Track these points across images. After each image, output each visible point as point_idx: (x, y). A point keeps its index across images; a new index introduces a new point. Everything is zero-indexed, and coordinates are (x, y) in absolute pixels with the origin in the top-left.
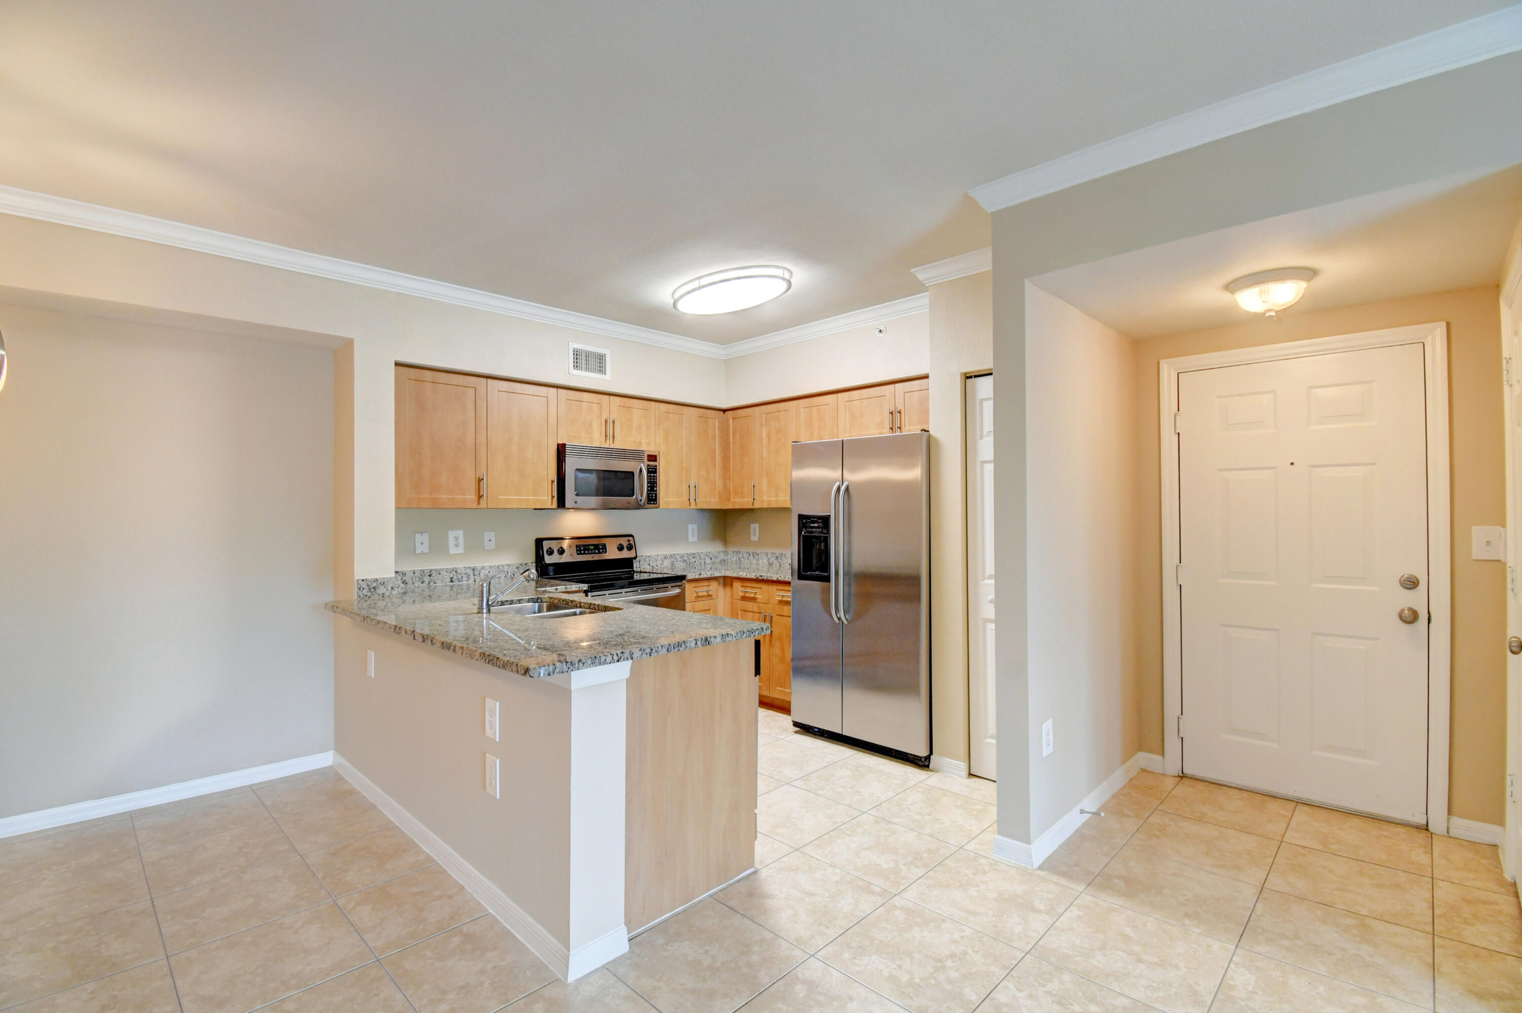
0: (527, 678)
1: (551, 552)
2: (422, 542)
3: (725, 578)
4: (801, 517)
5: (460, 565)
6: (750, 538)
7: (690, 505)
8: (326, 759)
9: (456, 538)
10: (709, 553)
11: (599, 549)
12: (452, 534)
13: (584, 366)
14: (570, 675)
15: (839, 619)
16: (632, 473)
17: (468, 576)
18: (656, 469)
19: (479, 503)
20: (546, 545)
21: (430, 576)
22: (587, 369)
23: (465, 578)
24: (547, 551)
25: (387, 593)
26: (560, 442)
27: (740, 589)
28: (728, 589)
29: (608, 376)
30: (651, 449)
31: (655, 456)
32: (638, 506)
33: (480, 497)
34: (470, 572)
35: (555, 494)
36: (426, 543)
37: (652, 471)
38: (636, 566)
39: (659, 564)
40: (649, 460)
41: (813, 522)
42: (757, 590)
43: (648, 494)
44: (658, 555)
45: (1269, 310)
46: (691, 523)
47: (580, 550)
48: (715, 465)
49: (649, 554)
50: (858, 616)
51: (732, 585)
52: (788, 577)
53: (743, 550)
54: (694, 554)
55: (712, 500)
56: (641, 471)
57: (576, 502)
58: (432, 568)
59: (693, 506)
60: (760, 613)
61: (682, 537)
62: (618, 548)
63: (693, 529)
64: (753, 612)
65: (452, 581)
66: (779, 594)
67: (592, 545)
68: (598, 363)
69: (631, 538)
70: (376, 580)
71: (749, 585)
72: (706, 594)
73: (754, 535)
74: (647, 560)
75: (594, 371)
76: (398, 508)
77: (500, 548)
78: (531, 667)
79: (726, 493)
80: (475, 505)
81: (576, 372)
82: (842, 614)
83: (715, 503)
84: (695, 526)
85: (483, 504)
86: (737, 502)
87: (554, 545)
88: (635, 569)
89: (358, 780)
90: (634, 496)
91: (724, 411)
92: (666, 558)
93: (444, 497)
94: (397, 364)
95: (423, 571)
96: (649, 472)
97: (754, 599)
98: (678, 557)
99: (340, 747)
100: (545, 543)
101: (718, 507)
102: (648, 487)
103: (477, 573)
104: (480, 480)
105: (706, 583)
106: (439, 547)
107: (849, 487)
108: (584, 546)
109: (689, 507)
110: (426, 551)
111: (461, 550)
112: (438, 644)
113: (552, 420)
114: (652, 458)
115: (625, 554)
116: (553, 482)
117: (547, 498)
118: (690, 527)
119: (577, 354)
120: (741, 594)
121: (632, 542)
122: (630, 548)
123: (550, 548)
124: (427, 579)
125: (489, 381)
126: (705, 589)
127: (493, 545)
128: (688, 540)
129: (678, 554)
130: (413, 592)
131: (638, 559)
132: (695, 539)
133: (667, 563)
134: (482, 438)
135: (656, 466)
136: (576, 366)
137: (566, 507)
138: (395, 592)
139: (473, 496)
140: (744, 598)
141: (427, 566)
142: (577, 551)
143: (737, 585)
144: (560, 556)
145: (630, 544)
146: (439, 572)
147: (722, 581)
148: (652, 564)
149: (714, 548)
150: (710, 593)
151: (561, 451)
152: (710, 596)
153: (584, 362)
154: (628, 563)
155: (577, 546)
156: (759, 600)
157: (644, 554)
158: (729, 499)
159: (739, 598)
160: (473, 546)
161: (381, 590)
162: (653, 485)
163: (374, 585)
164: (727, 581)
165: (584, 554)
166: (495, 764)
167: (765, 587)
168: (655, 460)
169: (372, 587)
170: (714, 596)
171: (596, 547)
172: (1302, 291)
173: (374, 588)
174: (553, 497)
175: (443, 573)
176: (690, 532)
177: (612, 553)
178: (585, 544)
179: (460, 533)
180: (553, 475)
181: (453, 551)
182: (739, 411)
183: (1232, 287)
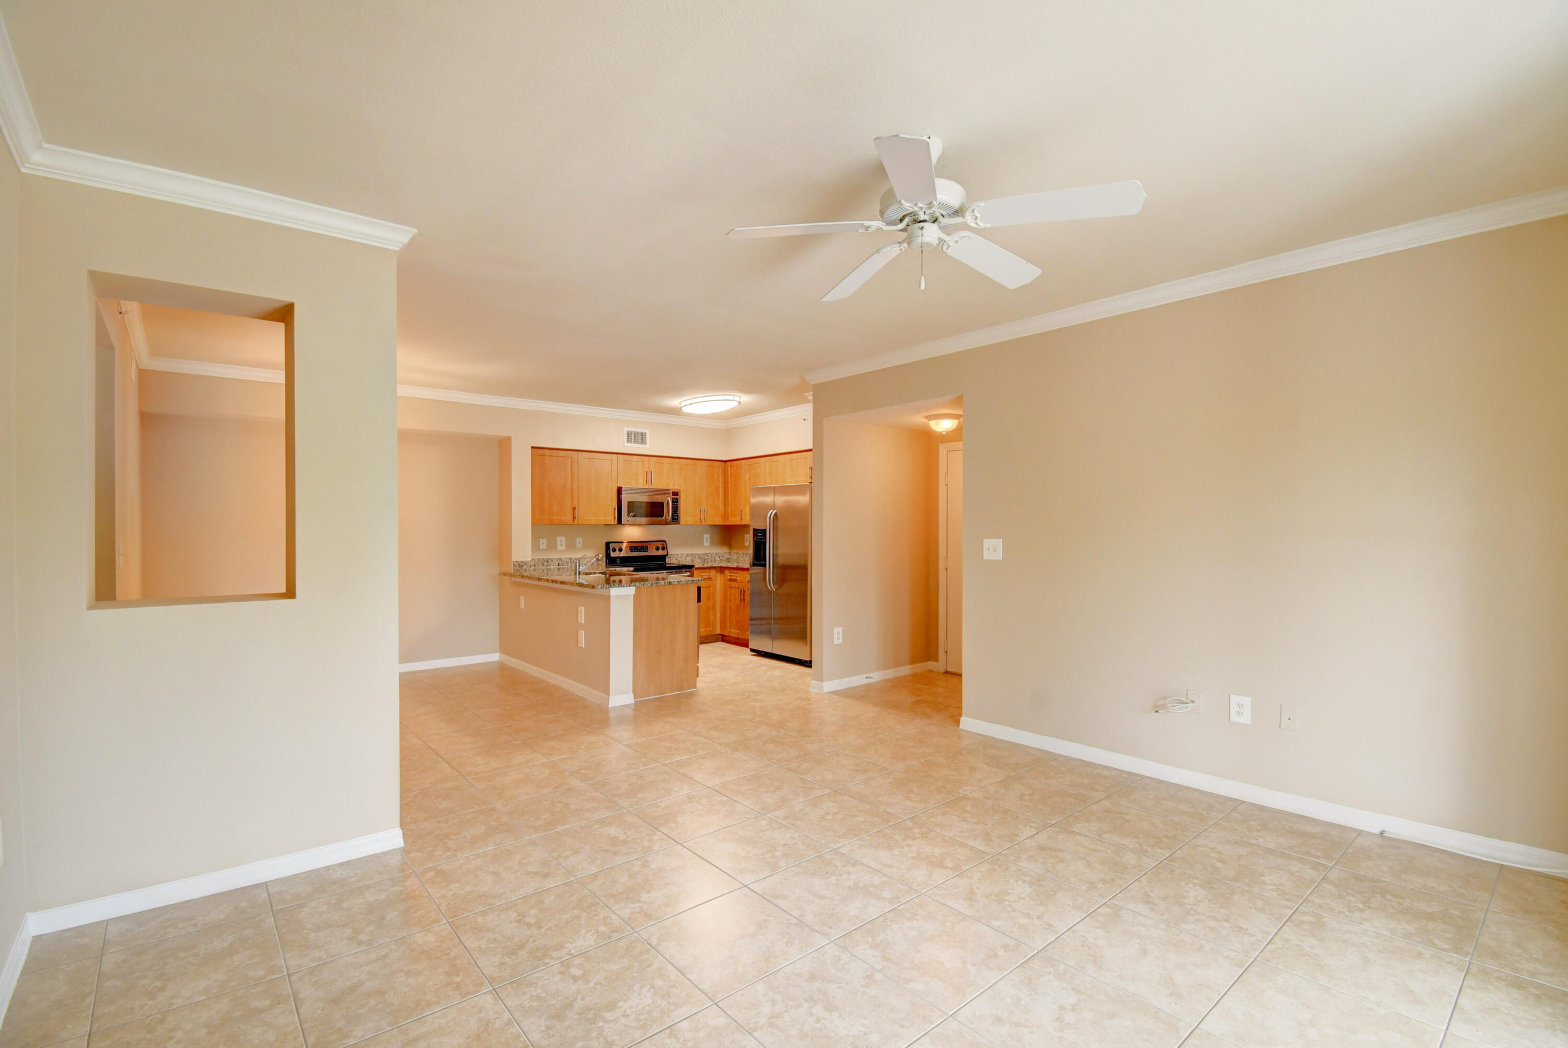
0: (594, 589)
1: (614, 550)
2: (543, 543)
3: (721, 567)
4: (755, 530)
5: (564, 556)
6: (744, 543)
7: (701, 522)
8: (495, 657)
9: (561, 541)
10: (718, 553)
11: (644, 549)
12: (559, 539)
13: (633, 440)
14: (610, 590)
15: (771, 588)
16: (662, 504)
17: (568, 563)
18: (678, 500)
19: (574, 521)
20: (611, 546)
21: (547, 562)
22: (635, 442)
23: (566, 564)
24: (612, 550)
25: (528, 569)
26: (619, 485)
27: (729, 574)
28: (722, 575)
29: (648, 446)
30: (673, 487)
31: (677, 492)
32: (666, 523)
33: (574, 518)
34: (568, 560)
35: (616, 516)
36: (545, 544)
37: (675, 502)
38: (668, 560)
39: (683, 559)
40: (673, 495)
41: (760, 533)
42: (737, 575)
43: (672, 516)
44: (682, 554)
45: (944, 431)
46: (706, 534)
47: (632, 549)
48: (719, 497)
49: (676, 553)
50: (779, 588)
51: (724, 572)
52: (747, 566)
53: (740, 552)
54: (707, 554)
55: (717, 519)
56: (668, 502)
57: (628, 521)
58: (549, 557)
59: (703, 523)
60: (738, 588)
61: (700, 543)
62: (656, 549)
63: (707, 538)
64: (735, 588)
65: (559, 565)
66: (747, 576)
67: (640, 546)
68: (640, 438)
69: (664, 543)
70: (522, 562)
71: (733, 571)
72: (708, 577)
73: (747, 542)
74: (676, 556)
75: (639, 443)
76: (533, 524)
77: (585, 547)
78: (595, 585)
79: (725, 515)
80: (571, 523)
81: (629, 445)
82: (772, 586)
83: (719, 521)
84: (708, 536)
85: (576, 522)
86: (734, 520)
87: (617, 546)
88: (667, 562)
89: (513, 662)
90: (664, 517)
91: (725, 462)
92: (688, 556)
93: (555, 518)
94: (533, 448)
95: (544, 559)
96: (673, 502)
97: (735, 580)
98: (697, 556)
99: (503, 650)
100: (611, 545)
101: (721, 524)
102: (672, 511)
103: (572, 561)
104: (574, 509)
105: (708, 571)
106: (552, 546)
107: (777, 514)
108: (634, 547)
109: (700, 524)
110: (545, 548)
111: (564, 548)
112: (559, 583)
113: (615, 473)
114: (675, 493)
115: (661, 553)
116: (615, 509)
117: (611, 518)
118: (705, 536)
119: (629, 434)
120: (729, 577)
121: (665, 546)
122: (663, 549)
123: (614, 548)
124: (546, 564)
125: (579, 453)
126: (707, 574)
127: (580, 546)
128: (703, 544)
129: (696, 554)
130: (539, 570)
131: (669, 556)
132: (708, 544)
133: (689, 559)
134: (575, 486)
135: (678, 498)
136: (629, 441)
137: (622, 523)
138: (531, 568)
139: (571, 518)
140: (731, 580)
141: (546, 557)
142: (630, 550)
143: (727, 572)
144: (620, 553)
145: (663, 546)
146: (552, 560)
147: (719, 569)
148: (678, 560)
149: (723, 551)
150: (711, 577)
151: (619, 490)
152: (711, 578)
153: (633, 438)
154: (663, 558)
155: (630, 547)
156: (738, 581)
157: (673, 553)
158: (728, 519)
159: (728, 580)
160: (571, 546)
161: (525, 567)
162: (676, 509)
163: (522, 564)
164: (722, 570)
165: (635, 552)
166: (582, 634)
167: (741, 572)
168: (677, 495)
169: (521, 565)
170: (713, 578)
171: (642, 547)
172: (956, 424)
173: (522, 566)
174: (615, 518)
175: (554, 560)
176: (705, 540)
177: (652, 552)
178: (636, 546)
179: (563, 538)
180: (615, 505)
181: (559, 548)
182: (734, 462)
183: (930, 418)
